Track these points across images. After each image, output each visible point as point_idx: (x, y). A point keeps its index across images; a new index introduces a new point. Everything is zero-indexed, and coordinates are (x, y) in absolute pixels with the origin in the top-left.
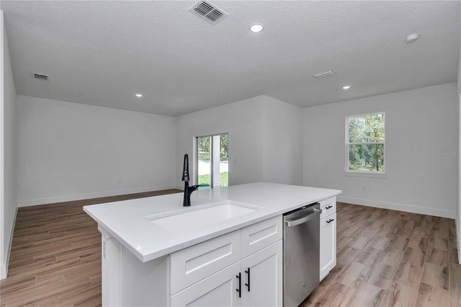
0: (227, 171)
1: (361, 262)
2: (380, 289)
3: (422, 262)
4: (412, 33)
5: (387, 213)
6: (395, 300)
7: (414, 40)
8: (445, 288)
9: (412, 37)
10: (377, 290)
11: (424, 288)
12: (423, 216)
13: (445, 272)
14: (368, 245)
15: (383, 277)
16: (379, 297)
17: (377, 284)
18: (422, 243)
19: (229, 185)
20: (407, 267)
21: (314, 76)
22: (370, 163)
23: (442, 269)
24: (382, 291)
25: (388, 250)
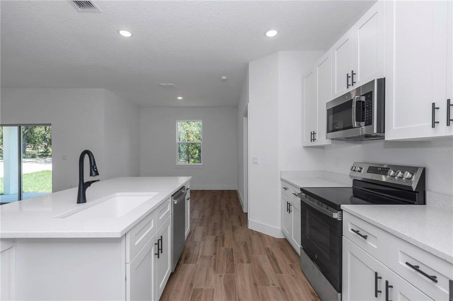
0: (51, 170)
1: (200, 225)
2: (215, 236)
3: (229, 215)
4: (225, 75)
5: (204, 193)
6: (223, 239)
7: (225, 80)
8: (241, 225)
9: (224, 78)
10: (213, 238)
11: (234, 228)
12: (223, 191)
13: (239, 218)
14: (201, 214)
15: (214, 230)
16: (216, 240)
17: (213, 234)
18: (226, 206)
19: (53, 192)
20: (224, 221)
21: (160, 85)
22: (183, 158)
23: (238, 217)
24: (217, 237)
25: (212, 214)
